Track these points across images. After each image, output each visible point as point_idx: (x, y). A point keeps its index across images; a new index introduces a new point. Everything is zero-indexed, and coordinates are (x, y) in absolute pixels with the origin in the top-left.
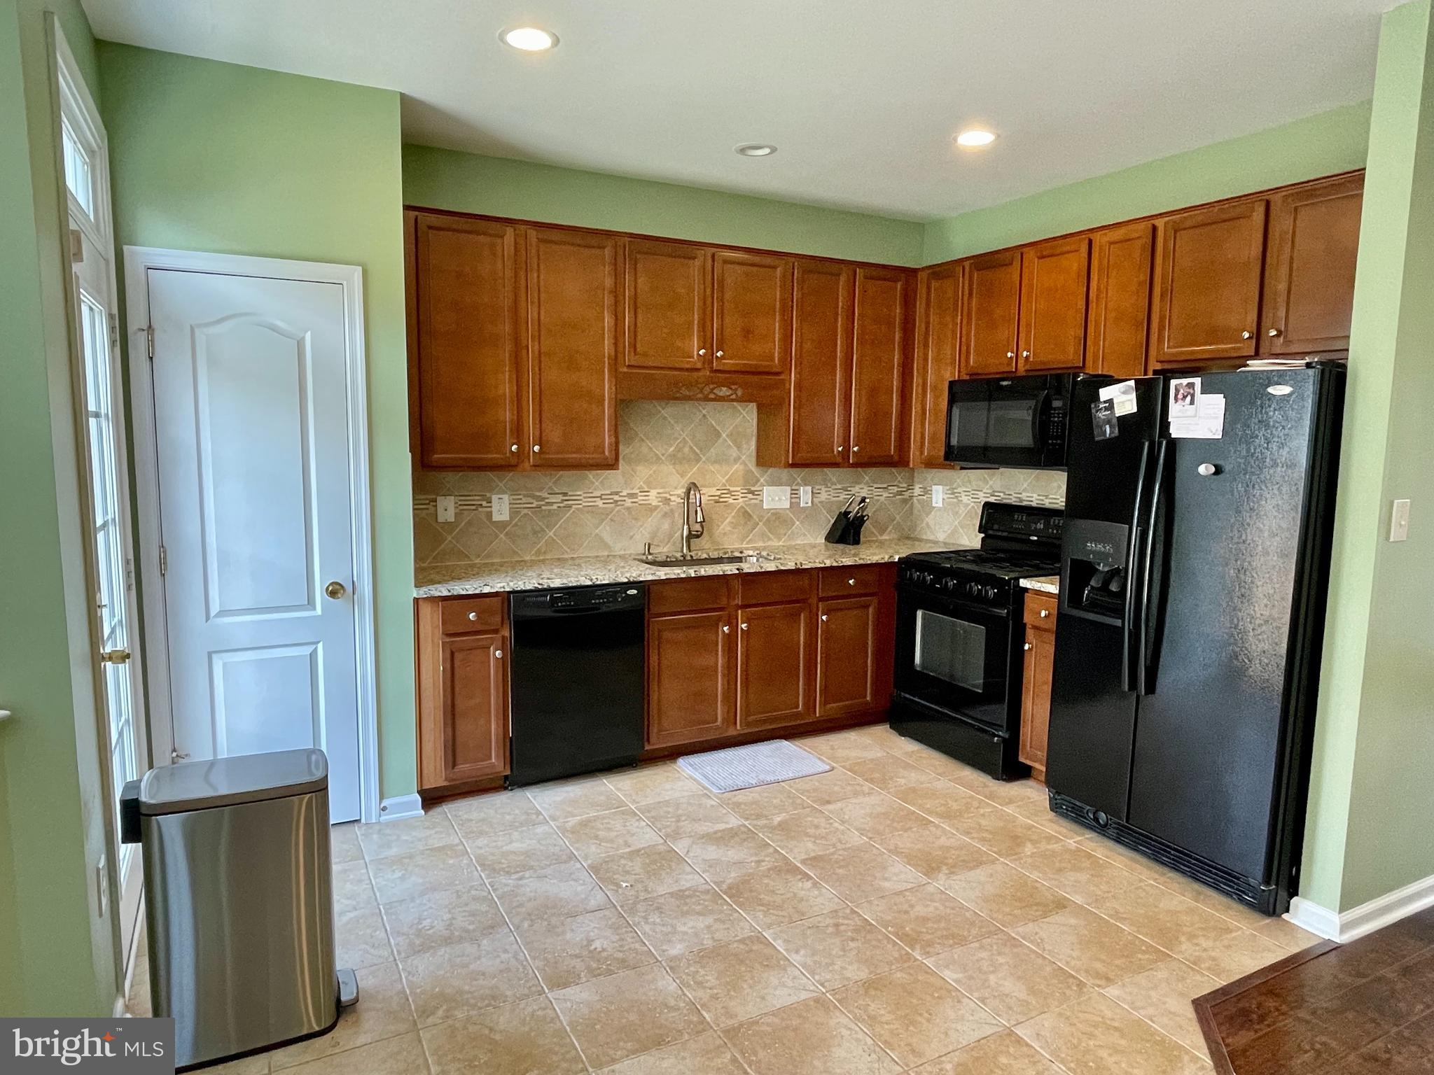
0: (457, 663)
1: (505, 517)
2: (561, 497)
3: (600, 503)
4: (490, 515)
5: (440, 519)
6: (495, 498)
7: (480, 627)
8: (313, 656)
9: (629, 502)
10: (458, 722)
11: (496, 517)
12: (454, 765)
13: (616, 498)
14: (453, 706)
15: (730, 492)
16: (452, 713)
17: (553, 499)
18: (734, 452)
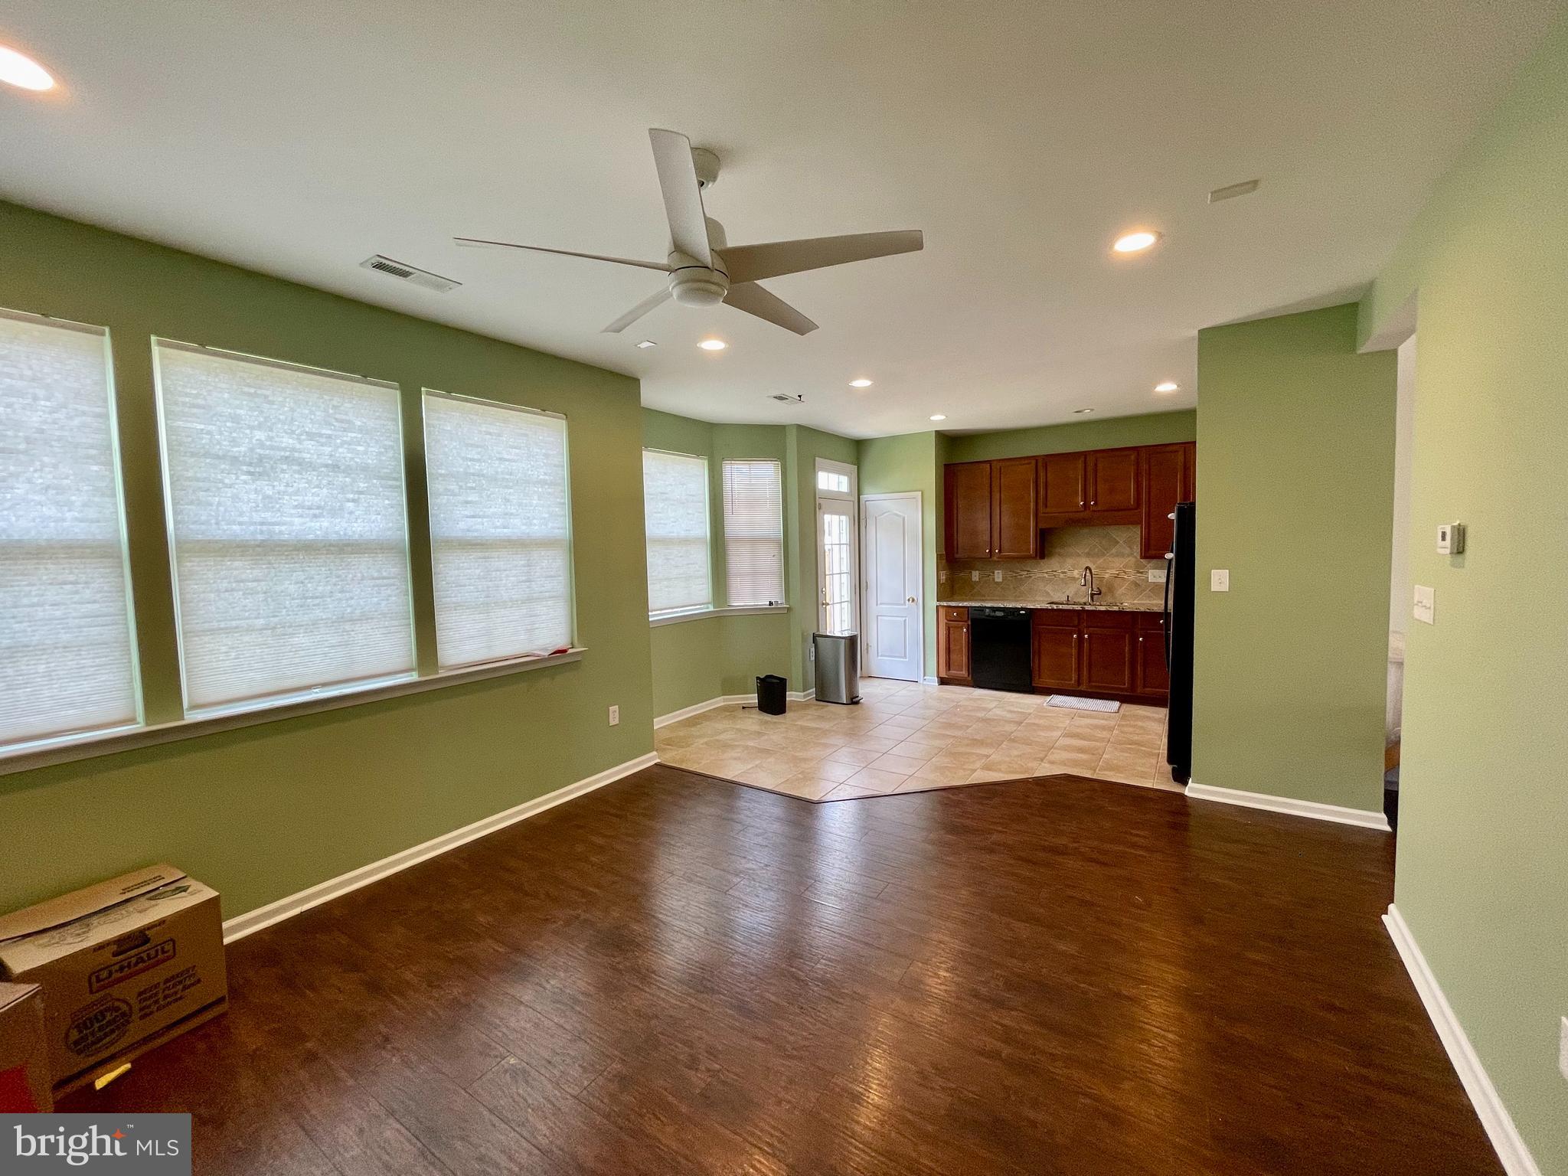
0: (951, 632)
1: (1000, 580)
2: (1026, 572)
3: (1046, 575)
4: (994, 579)
5: (973, 580)
6: (996, 572)
7: (959, 619)
8: (905, 621)
9: (1062, 576)
10: (951, 653)
11: (996, 580)
12: (949, 670)
13: (1055, 573)
14: (949, 648)
15: (1125, 572)
16: (948, 650)
17: (1023, 573)
18: (1127, 551)
